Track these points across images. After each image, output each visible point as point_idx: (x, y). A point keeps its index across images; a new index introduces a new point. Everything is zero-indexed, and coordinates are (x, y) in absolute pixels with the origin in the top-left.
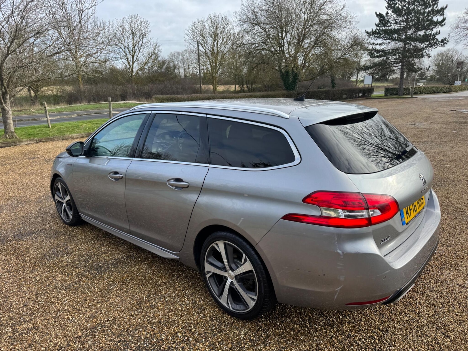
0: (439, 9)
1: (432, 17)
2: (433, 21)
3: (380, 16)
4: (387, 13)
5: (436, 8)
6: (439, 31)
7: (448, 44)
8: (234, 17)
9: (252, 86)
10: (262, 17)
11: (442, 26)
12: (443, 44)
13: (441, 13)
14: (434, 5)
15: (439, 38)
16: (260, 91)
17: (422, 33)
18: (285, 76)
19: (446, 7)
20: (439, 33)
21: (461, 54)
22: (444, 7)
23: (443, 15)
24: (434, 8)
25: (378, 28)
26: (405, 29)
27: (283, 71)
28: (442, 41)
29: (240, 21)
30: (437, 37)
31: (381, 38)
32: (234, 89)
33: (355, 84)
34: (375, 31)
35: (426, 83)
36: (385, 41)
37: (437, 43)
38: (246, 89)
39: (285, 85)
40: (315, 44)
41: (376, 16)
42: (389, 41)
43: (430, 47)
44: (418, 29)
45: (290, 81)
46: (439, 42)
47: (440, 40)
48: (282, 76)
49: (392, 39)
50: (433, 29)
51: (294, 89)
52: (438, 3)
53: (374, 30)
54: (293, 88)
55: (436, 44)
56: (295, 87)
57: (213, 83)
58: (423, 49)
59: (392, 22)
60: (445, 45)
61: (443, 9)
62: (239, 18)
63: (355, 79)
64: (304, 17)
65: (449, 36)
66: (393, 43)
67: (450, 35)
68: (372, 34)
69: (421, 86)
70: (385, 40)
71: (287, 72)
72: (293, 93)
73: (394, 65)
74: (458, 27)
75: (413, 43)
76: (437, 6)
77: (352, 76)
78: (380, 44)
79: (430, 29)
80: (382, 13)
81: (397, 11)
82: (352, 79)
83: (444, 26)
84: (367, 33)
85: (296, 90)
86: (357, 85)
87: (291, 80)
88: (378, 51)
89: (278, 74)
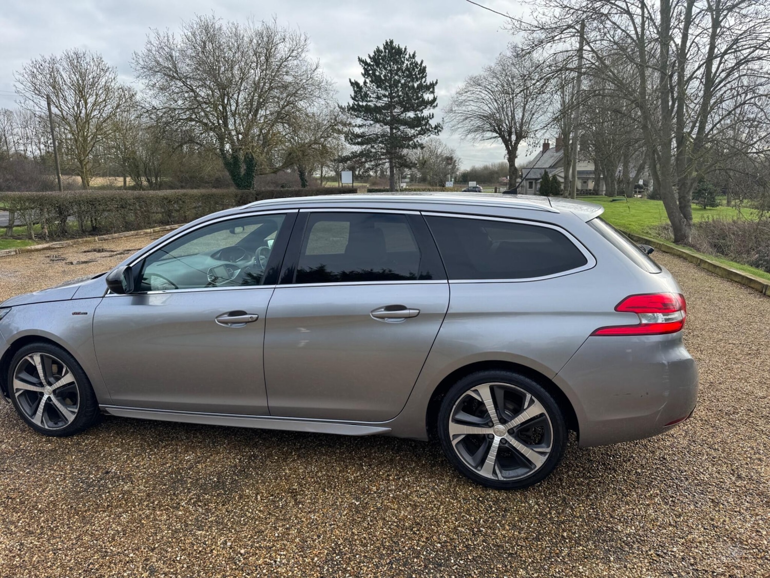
0: (428, 84)
1: (422, 95)
2: (423, 100)
3: (355, 84)
4: (365, 83)
5: (425, 82)
6: (433, 114)
7: (443, 131)
8: (134, 61)
9: (156, 179)
10: (185, 67)
11: (434, 107)
12: (436, 131)
13: (431, 90)
14: (422, 78)
15: (433, 123)
16: (171, 188)
17: (411, 114)
18: (232, 164)
19: (436, 83)
20: (433, 117)
21: (446, 146)
22: (434, 82)
23: (433, 92)
24: (423, 82)
25: (356, 103)
26: (389, 106)
27: (229, 157)
28: (436, 127)
29: (145, 70)
30: (431, 122)
31: (360, 117)
32: (122, 184)
33: (320, 182)
34: (353, 106)
35: (409, 184)
36: (365, 122)
37: (431, 129)
38: (145, 183)
39: (234, 180)
40: (277, 118)
41: (350, 84)
42: (372, 122)
43: (423, 134)
44: (407, 110)
45: (242, 174)
46: (432, 128)
47: (433, 126)
48: (227, 164)
49: (377, 121)
50: (424, 111)
51: (250, 187)
52: (426, 76)
53: (351, 105)
54: (249, 185)
55: (429, 130)
56: (251, 183)
57: (83, 172)
58: (415, 136)
59: (372, 96)
60: (439, 133)
61: (433, 85)
62: (142, 63)
63: (318, 175)
64: (255, 74)
65: (443, 121)
66: (378, 125)
67: (445, 119)
68: (349, 110)
69: (404, 187)
70: (366, 120)
71: (235, 158)
72: (250, 193)
73: (382, 157)
74: (451, 111)
75: (402, 128)
76: (425, 80)
77: (315, 171)
78: (360, 126)
79: (419, 110)
80: (359, 82)
81: (378, 81)
82: (314, 175)
83: (436, 108)
84: (341, 107)
85: (253, 188)
86: (323, 184)
87: (243, 171)
88: (358, 136)
89: (221, 163)
